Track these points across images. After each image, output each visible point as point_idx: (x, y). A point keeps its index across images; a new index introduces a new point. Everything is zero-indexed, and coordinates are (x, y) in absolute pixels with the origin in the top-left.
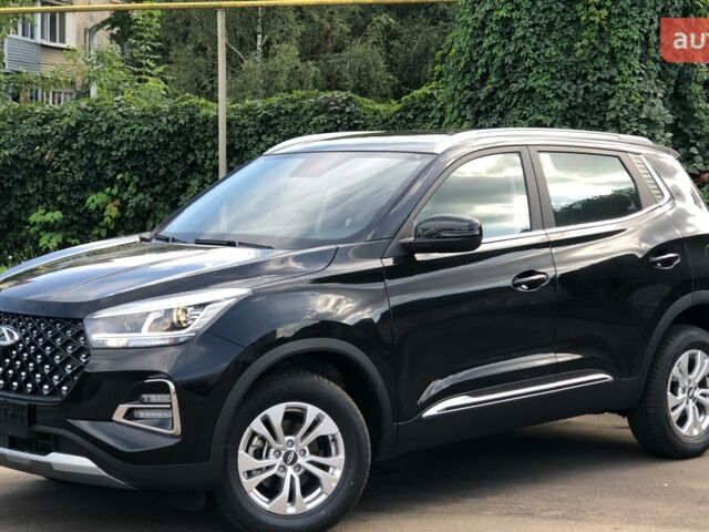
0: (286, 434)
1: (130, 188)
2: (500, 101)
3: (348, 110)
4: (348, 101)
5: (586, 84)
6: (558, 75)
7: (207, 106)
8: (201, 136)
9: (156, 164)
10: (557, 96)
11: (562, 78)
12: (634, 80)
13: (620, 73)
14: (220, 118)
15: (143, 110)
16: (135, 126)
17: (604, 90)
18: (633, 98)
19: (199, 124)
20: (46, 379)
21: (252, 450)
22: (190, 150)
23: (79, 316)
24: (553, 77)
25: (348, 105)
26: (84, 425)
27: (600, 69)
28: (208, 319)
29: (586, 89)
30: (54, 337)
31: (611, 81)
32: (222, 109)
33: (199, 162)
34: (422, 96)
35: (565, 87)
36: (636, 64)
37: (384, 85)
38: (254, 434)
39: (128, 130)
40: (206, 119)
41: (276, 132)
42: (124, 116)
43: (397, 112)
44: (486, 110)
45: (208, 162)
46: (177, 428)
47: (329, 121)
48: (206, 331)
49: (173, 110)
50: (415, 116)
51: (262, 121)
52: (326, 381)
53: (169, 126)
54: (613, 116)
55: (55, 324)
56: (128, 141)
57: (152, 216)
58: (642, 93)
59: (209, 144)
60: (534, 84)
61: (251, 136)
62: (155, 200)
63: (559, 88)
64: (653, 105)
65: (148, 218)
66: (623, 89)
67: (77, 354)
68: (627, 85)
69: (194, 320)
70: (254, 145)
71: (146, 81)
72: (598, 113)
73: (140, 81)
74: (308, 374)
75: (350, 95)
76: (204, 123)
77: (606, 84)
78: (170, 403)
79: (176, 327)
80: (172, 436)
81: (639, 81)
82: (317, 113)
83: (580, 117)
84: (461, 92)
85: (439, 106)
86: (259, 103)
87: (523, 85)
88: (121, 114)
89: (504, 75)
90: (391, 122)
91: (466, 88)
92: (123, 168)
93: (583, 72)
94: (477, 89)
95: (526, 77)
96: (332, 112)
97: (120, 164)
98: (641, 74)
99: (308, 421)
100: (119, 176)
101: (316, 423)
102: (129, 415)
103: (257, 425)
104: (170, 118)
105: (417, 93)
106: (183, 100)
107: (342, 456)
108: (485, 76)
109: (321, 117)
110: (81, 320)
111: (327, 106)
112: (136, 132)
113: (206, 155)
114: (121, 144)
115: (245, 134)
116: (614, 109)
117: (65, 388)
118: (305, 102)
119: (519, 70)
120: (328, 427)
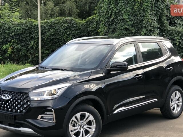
0: (81, 120)
1: (15, 44)
2: (115, 22)
3: (72, 22)
4: (72, 20)
5: (137, 17)
6: (130, 15)
7: (35, 22)
8: (34, 30)
9: (22, 37)
10: (130, 21)
11: (131, 16)
12: (149, 16)
13: (146, 14)
14: (39, 25)
15: (18, 23)
16: (16, 27)
17: (142, 19)
18: (149, 21)
19: (33, 27)
20: (19, 108)
21: (72, 125)
22: (31, 33)
23: (27, 92)
24: (129, 15)
25: (72, 21)
26: (30, 121)
27: (141, 13)
28: (61, 92)
29: (137, 18)
30: (21, 98)
31: (143, 16)
32: (39, 22)
33: (33, 36)
34: (91, 19)
35: (132, 18)
36: (149, 12)
37: (76, 12)
38: (73, 121)
39: (14, 28)
40: (35, 25)
41: (53, 28)
42: (13, 24)
43: (85, 23)
44: (111, 24)
45: (36, 36)
46: (55, 121)
47: (67, 25)
48: (61, 95)
49: (26, 23)
50: (90, 24)
51: (50, 26)
52: (91, 106)
53: (25, 27)
54: (144, 26)
55: (20, 94)
56: (14, 31)
57: (21, 51)
58: (151, 19)
59: (36, 32)
60: (124, 18)
61: (47, 29)
62: (22, 47)
63: (130, 18)
64: (154, 22)
65: (20, 51)
66: (147, 18)
67: (27, 102)
68: (148, 17)
69: (58, 92)
70: (48, 32)
71: (15, 13)
72: (140, 25)
73: (13, 13)
74: (86, 105)
75: (73, 18)
76: (35, 26)
77: (142, 17)
78: (53, 115)
79: (53, 94)
80: (53, 123)
81: (150, 16)
82: (64, 23)
83: (136, 26)
84: (104, 19)
85: (96, 21)
86: (49, 21)
87: (121, 18)
88: (12, 24)
89: (116, 15)
90: (84, 25)
91: (106, 18)
92: (13, 38)
93: (136, 14)
94: (109, 18)
95: (122, 16)
96: (68, 23)
97: (12, 37)
98: (151, 14)
99: (86, 117)
100: (12, 41)
101: (88, 117)
102: (42, 118)
103: (74, 118)
104: (25, 25)
105: (90, 18)
106: (28, 20)
107: (95, 125)
108: (111, 15)
109: (65, 24)
110: (28, 93)
111: (67, 21)
112: (16, 29)
113: (35, 35)
114: (12, 32)
115: (45, 29)
116: (144, 24)
117: (24, 111)
118: (61, 20)
119: (120, 14)
120: (91, 118)
